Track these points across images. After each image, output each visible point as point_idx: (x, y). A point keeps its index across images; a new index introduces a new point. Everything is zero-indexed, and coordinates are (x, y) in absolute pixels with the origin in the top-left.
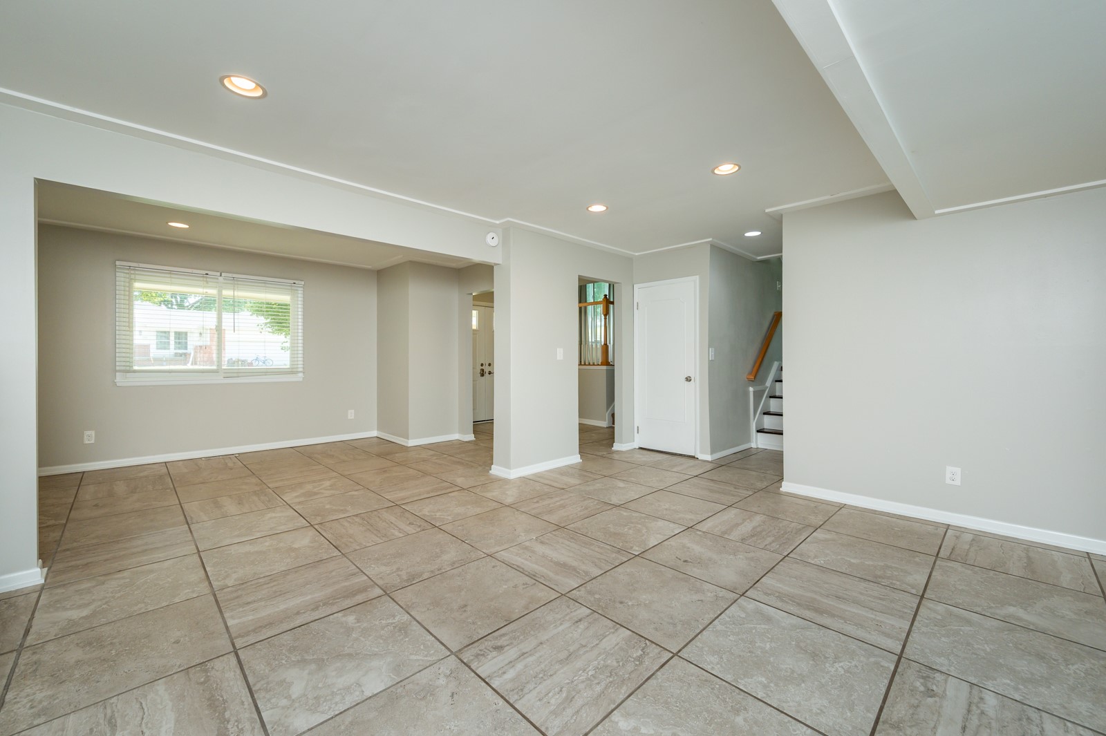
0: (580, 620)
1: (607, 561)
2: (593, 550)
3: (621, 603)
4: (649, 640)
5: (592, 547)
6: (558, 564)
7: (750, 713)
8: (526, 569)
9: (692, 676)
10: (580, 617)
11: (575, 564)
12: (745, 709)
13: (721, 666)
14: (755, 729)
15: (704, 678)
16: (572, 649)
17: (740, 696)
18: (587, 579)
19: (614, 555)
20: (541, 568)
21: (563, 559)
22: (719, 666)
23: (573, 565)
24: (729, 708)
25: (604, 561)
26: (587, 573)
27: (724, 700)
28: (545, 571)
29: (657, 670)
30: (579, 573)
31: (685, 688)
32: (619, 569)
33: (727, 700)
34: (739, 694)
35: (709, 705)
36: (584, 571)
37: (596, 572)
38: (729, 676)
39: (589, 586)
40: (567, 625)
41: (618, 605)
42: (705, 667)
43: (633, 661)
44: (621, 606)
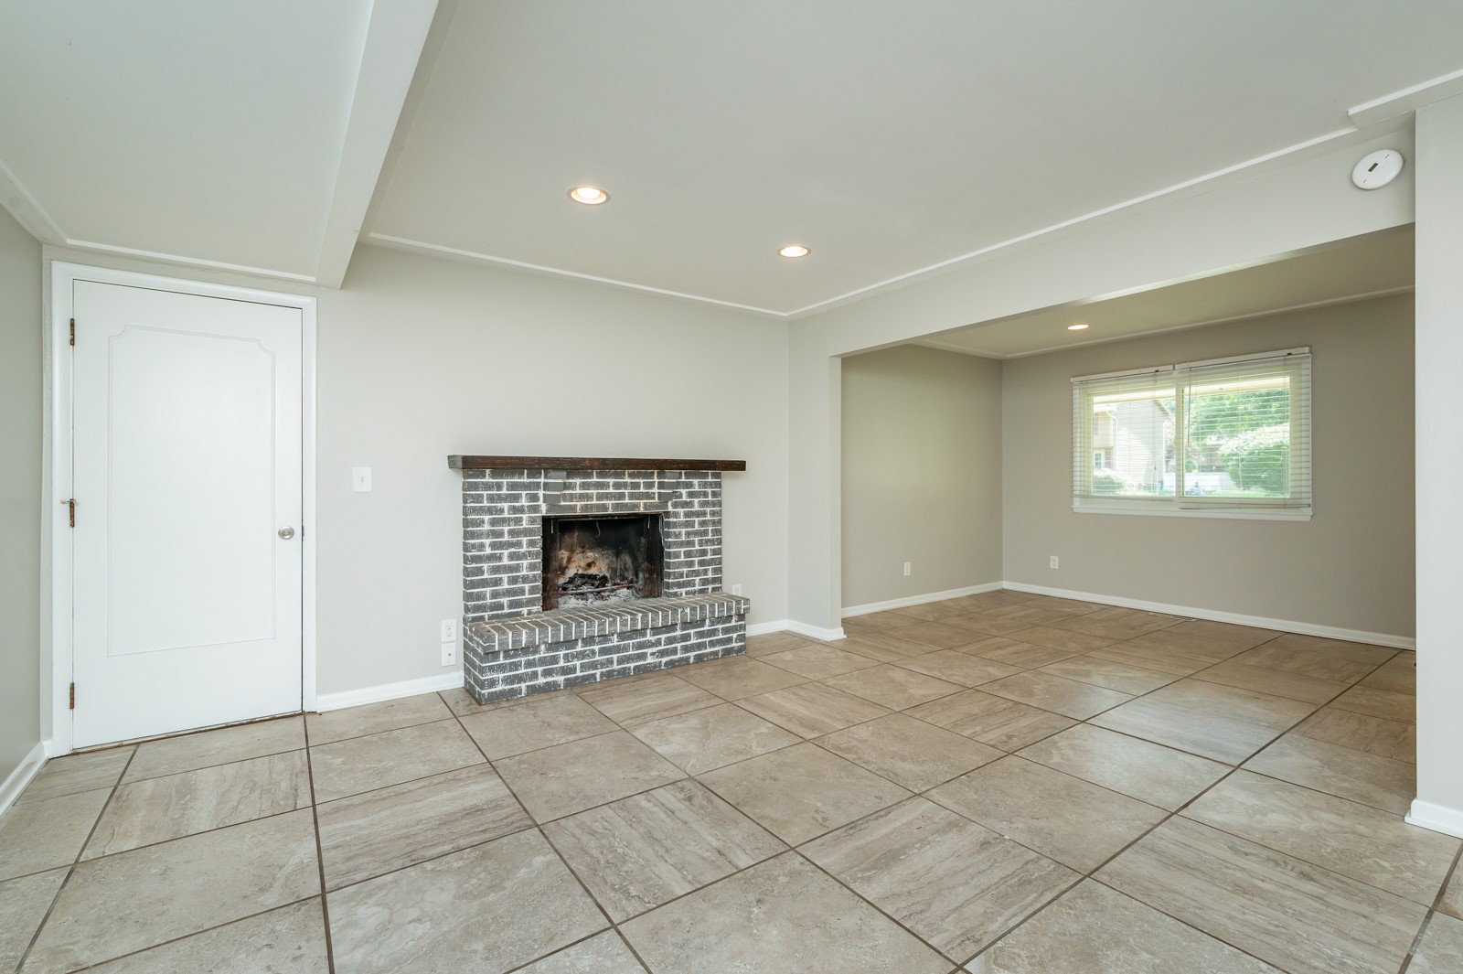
4: (654, 909)
7: (479, 961)
9: (568, 928)
12: (487, 959)
13: (566, 967)
14: (459, 955)
15: (557, 938)
17: (507, 962)
22: (568, 964)
24: (499, 944)
27: (512, 944)
29: (595, 901)
31: (553, 916)
33: (511, 947)
34: (510, 963)
35: (515, 927)
38: (544, 967)
42: (574, 948)
43: (621, 884)
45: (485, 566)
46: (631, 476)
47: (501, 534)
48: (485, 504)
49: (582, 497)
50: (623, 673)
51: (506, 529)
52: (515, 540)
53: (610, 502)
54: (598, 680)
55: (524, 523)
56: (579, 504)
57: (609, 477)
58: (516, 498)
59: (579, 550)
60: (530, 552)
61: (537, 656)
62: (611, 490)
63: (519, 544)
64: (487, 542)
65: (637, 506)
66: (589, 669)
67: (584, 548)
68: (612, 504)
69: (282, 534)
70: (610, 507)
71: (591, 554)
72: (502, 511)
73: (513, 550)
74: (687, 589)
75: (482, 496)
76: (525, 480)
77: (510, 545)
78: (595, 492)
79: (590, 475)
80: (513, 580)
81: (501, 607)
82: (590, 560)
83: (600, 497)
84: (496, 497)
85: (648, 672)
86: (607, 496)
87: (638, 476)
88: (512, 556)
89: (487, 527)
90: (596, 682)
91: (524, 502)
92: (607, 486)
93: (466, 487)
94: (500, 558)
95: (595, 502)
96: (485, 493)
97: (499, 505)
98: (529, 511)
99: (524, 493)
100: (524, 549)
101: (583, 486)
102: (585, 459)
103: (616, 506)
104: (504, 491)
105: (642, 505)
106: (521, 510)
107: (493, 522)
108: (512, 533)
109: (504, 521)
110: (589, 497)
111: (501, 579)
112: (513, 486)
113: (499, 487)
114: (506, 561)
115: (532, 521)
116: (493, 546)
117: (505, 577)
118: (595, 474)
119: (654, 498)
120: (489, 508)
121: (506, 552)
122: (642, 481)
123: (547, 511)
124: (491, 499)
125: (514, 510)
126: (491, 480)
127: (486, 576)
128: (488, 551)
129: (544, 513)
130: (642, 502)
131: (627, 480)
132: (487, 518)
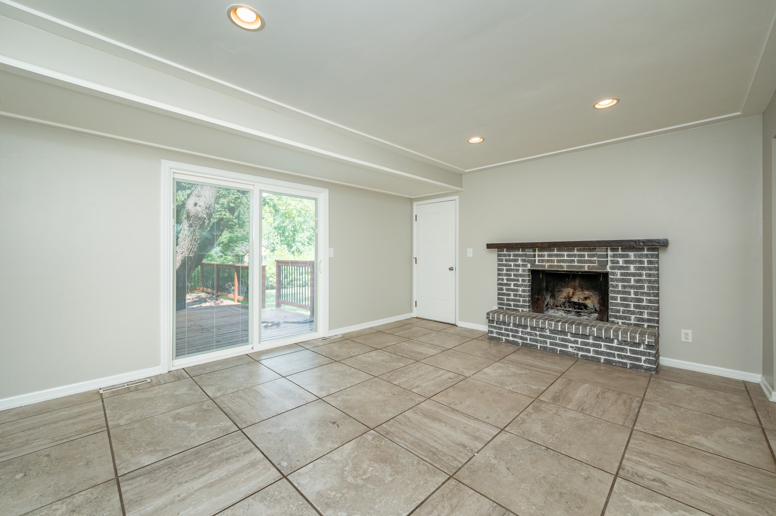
0: (417, 387)
1: (399, 423)
2: (411, 435)
3: (394, 394)
5: (412, 439)
6: (440, 421)
8: (462, 416)
10: (417, 388)
11: (426, 420)
16: (419, 378)
18: (415, 408)
19: (392, 430)
20: (451, 416)
21: (436, 425)
23: (427, 419)
25: (402, 423)
26: (416, 413)
28: (446, 414)
30: (421, 412)
32: (391, 415)
36: (418, 414)
37: (409, 414)
39: (413, 404)
40: (423, 385)
41: (397, 393)
44: (395, 393)
45: (504, 288)
46: (578, 250)
47: (510, 275)
48: (504, 262)
49: (548, 261)
50: (553, 351)
51: (512, 273)
52: (516, 278)
53: (565, 264)
54: (539, 349)
55: (520, 271)
56: (547, 264)
57: (564, 251)
58: (517, 260)
59: (579, 289)
60: (522, 284)
61: (509, 327)
62: (566, 258)
63: (518, 280)
64: (505, 278)
65: (583, 267)
66: (534, 342)
67: (582, 289)
68: (566, 265)
69: (450, 269)
70: (565, 267)
71: (587, 292)
72: (511, 266)
73: (515, 282)
74: (623, 321)
75: (503, 259)
76: (520, 253)
77: (514, 280)
78: (556, 259)
79: (553, 250)
80: (515, 295)
81: (510, 305)
82: (586, 296)
83: (558, 261)
84: (508, 260)
85: (569, 356)
86: (563, 261)
87: (584, 250)
88: (515, 285)
89: (505, 272)
90: (537, 349)
91: (520, 262)
92: (563, 256)
93: (499, 255)
94: (510, 285)
95: (556, 264)
96: (504, 258)
97: (510, 263)
98: (522, 267)
99: (520, 258)
100: (520, 283)
101: (549, 256)
102: (538, 243)
103: (568, 267)
104: (512, 258)
105: (586, 267)
106: (519, 265)
107: (507, 270)
108: (514, 275)
109: (511, 270)
110: (553, 261)
111: (510, 294)
112: (515, 255)
113: (510, 255)
114: (512, 287)
115: (524, 271)
116: (507, 280)
117: (512, 293)
118: (555, 250)
119: (595, 263)
120: (506, 264)
121: (513, 283)
122: (586, 253)
123: (531, 267)
124: (506, 260)
125: (516, 265)
126: (506, 253)
127: (504, 292)
128: (505, 282)
129: (529, 268)
130: (586, 265)
131: (576, 252)
132: (505, 268)
